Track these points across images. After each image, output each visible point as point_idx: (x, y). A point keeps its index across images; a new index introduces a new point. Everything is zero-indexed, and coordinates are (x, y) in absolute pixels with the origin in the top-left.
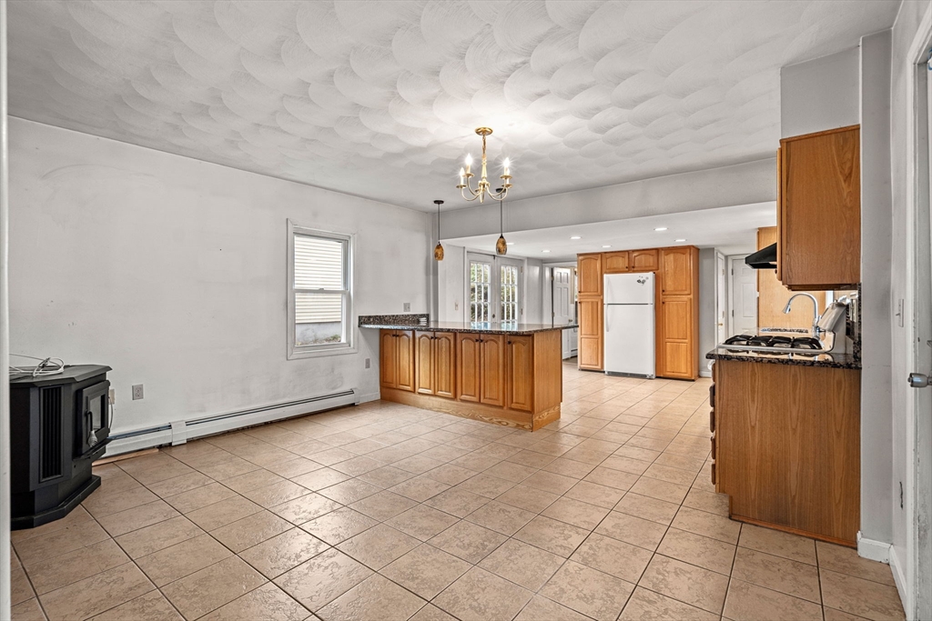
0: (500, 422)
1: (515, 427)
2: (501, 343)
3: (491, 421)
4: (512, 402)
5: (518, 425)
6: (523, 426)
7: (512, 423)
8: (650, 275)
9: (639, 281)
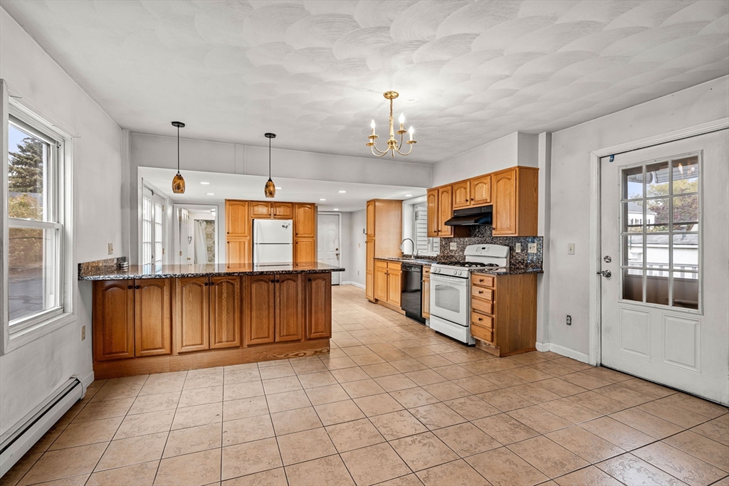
0: (297, 355)
1: (313, 355)
2: (299, 281)
3: (287, 357)
4: (310, 332)
5: (316, 352)
6: (320, 352)
7: (309, 352)
8: (291, 222)
9: (283, 226)
